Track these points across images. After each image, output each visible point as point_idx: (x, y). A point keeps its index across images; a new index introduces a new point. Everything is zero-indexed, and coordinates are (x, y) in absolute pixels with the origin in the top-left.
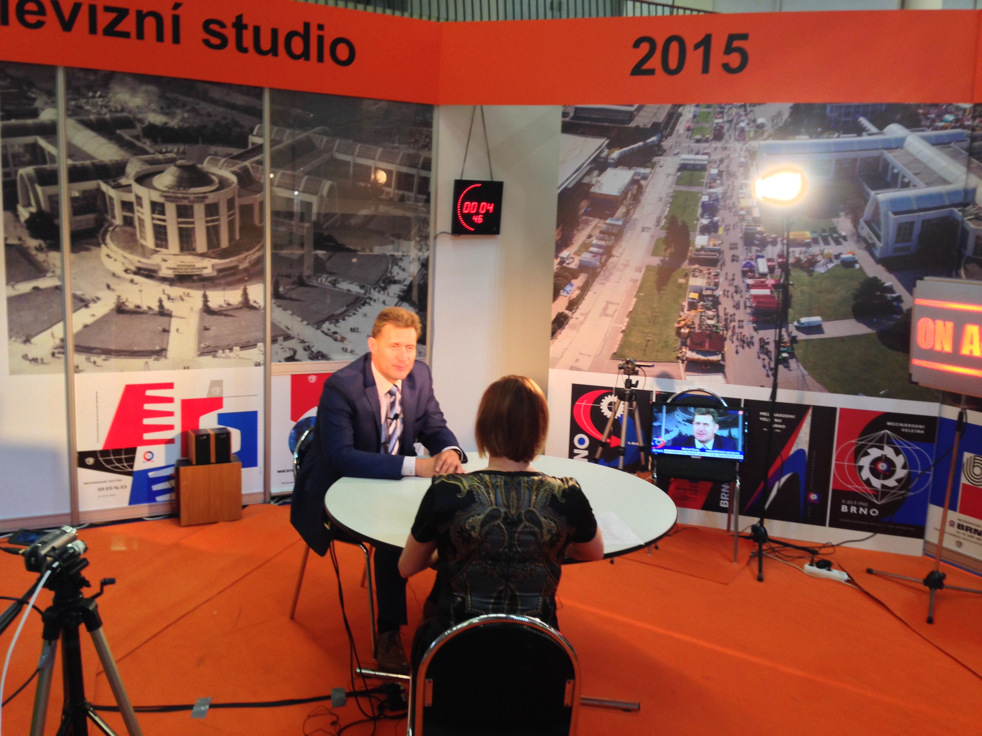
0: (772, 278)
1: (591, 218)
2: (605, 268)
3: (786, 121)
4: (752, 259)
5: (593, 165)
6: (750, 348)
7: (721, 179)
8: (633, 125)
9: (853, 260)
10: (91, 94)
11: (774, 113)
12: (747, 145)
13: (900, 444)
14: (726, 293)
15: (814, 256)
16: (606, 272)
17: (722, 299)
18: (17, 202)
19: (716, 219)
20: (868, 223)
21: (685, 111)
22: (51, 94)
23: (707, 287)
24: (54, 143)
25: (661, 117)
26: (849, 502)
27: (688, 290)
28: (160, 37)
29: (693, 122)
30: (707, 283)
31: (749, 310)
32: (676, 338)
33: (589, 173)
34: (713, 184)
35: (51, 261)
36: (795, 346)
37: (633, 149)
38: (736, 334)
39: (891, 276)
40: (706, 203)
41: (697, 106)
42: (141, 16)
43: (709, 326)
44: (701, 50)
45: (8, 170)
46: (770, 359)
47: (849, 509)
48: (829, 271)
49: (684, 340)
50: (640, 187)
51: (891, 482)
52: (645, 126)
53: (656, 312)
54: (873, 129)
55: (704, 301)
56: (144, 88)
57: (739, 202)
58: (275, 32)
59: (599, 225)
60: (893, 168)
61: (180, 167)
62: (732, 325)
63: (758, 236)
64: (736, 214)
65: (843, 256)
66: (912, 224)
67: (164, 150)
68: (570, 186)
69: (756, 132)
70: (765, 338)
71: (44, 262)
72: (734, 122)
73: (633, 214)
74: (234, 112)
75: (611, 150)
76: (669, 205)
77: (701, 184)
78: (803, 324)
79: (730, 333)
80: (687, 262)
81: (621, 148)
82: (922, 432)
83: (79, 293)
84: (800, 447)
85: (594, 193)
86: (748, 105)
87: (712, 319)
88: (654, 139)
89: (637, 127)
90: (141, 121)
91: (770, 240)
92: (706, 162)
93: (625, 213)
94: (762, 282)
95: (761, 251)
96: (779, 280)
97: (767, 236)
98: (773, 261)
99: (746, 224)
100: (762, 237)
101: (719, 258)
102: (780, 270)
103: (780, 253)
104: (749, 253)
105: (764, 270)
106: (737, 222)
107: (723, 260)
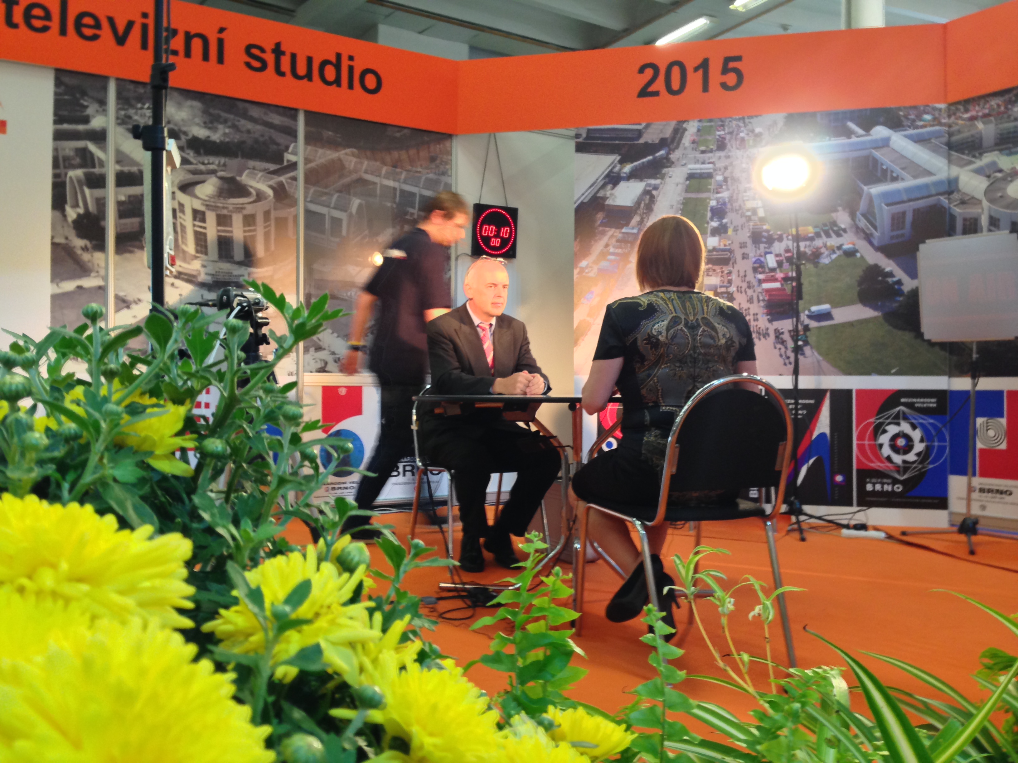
0: (781, 272)
1: (607, 229)
2: (623, 274)
3: (781, 129)
4: (761, 256)
5: (607, 180)
6: (766, 339)
7: (727, 185)
8: (641, 141)
9: (854, 250)
10: (139, 105)
11: (769, 123)
12: (747, 153)
13: (915, 419)
14: (739, 289)
15: (818, 249)
16: (625, 278)
17: (736, 295)
18: (65, 202)
19: (725, 221)
20: (864, 215)
21: (689, 126)
22: (103, 102)
23: (722, 284)
24: (104, 149)
25: (668, 133)
26: (874, 480)
28: (206, 57)
29: (697, 135)
30: (721, 281)
31: (762, 304)
33: (603, 187)
34: (719, 190)
35: (96, 262)
36: (808, 333)
37: (643, 163)
39: (891, 262)
40: (714, 208)
41: (700, 121)
42: (189, 37)
44: (700, 72)
45: (58, 171)
46: (786, 348)
47: (874, 486)
48: (832, 261)
50: (652, 197)
51: (911, 457)
52: (653, 141)
54: (860, 131)
56: (189, 103)
57: (745, 204)
58: (310, 60)
59: (615, 234)
60: (882, 164)
61: (221, 178)
63: (765, 234)
64: (743, 215)
65: (845, 247)
66: (904, 213)
67: (206, 162)
68: (586, 200)
69: (754, 141)
70: (780, 328)
71: (89, 261)
72: (735, 133)
74: (272, 131)
75: (623, 166)
77: (708, 191)
78: (814, 312)
81: (632, 162)
82: (935, 405)
83: (121, 294)
84: (821, 431)
85: (609, 205)
86: (746, 117)
88: (662, 152)
89: (646, 144)
90: (185, 133)
91: (776, 237)
92: (711, 171)
93: (639, 221)
94: (772, 276)
95: (769, 248)
96: (787, 273)
97: (773, 233)
98: (781, 256)
99: (753, 224)
100: (769, 235)
101: (731, 256)
102: (788, 264)
103: (786, 248)
104: (758, 251)
105: (773, 265)
106: (744, 223)
107: (734, 259)
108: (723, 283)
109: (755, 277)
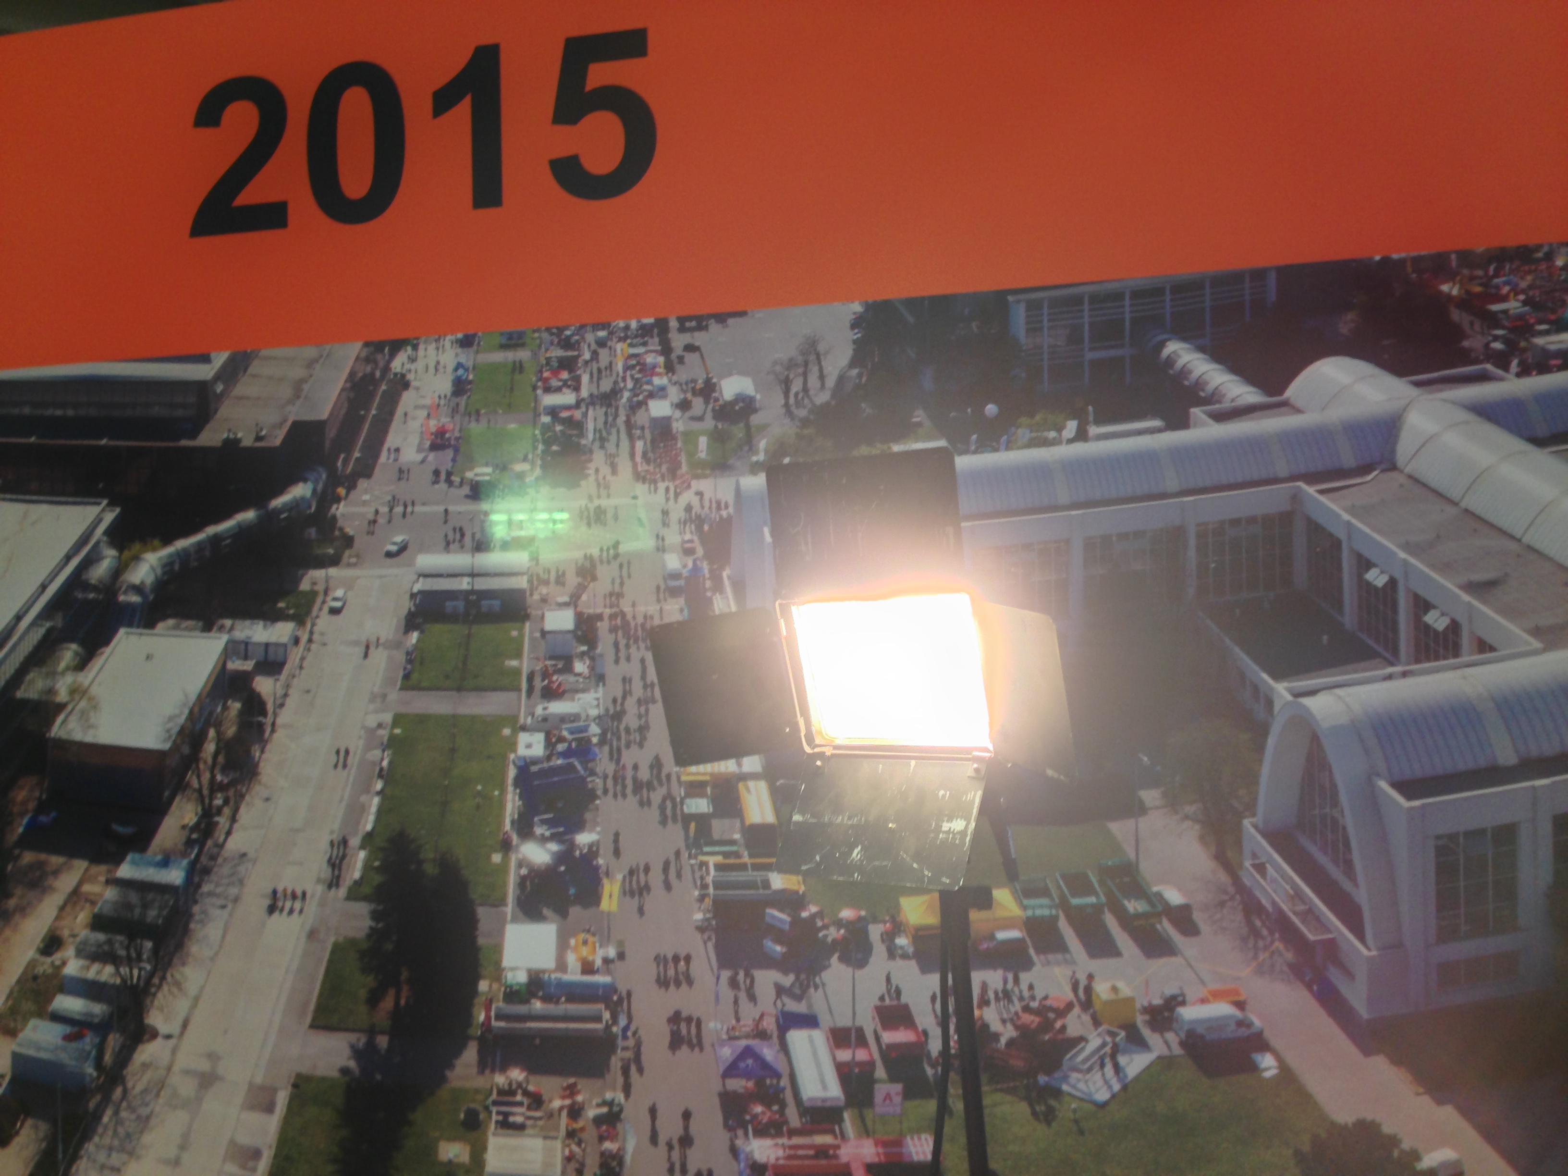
0: (865, 1131)
1: (56, 860)
2: (118, 1092)
3: (841, 379)
4: (762, 1035)
7: (591, 655)
8: (210, 438)
9: (1243, 1032)
11: (787, 351)
12: (688, 497)
15: (1049, 1015)
16: (124, 1114)
19: (584, 839)
20: (1283, 841)
21: (420, 365)
25: (325, 399)
29: (455, 410)
30: (569, 1159)
34: (558, 680)
37: (216, 539)
40: (534, 769)
41: (466, 342)
44: (463, 109)
48: (1130, 1091)
50: (254, 708)
52: (259, 438)
54: (1235, 389)
59: (87, 888)
60: (1364, 563)
63: (778, 916)
65: (1189, 1013)
66: (1503, 838)
69: (718, 438)
72: (625, 398)
73: (229, 833)
75: (127, 554)
76: (379, 785)
77: (507, 682)
80: (470, 1054)
81: (167, 541)
85: (64, 745)
86: (673, 324)
88: (300, 491)
89: (231, 444)
91: (833, 934)
92: (520, 583)
93: (195, 828)
94: (822, 1152)
95: (800, 992)
96: (898, 1143)
97: (820, 914)
98: (862, 1041)
99: (719, 859)
100: (796, 921)
101: (615, 1029)
102: (898, 1087)
103: (887, 1001)
104: (745, 1005)
105: (825, 1087)
106: (678, 854)
107: (631, 1043)
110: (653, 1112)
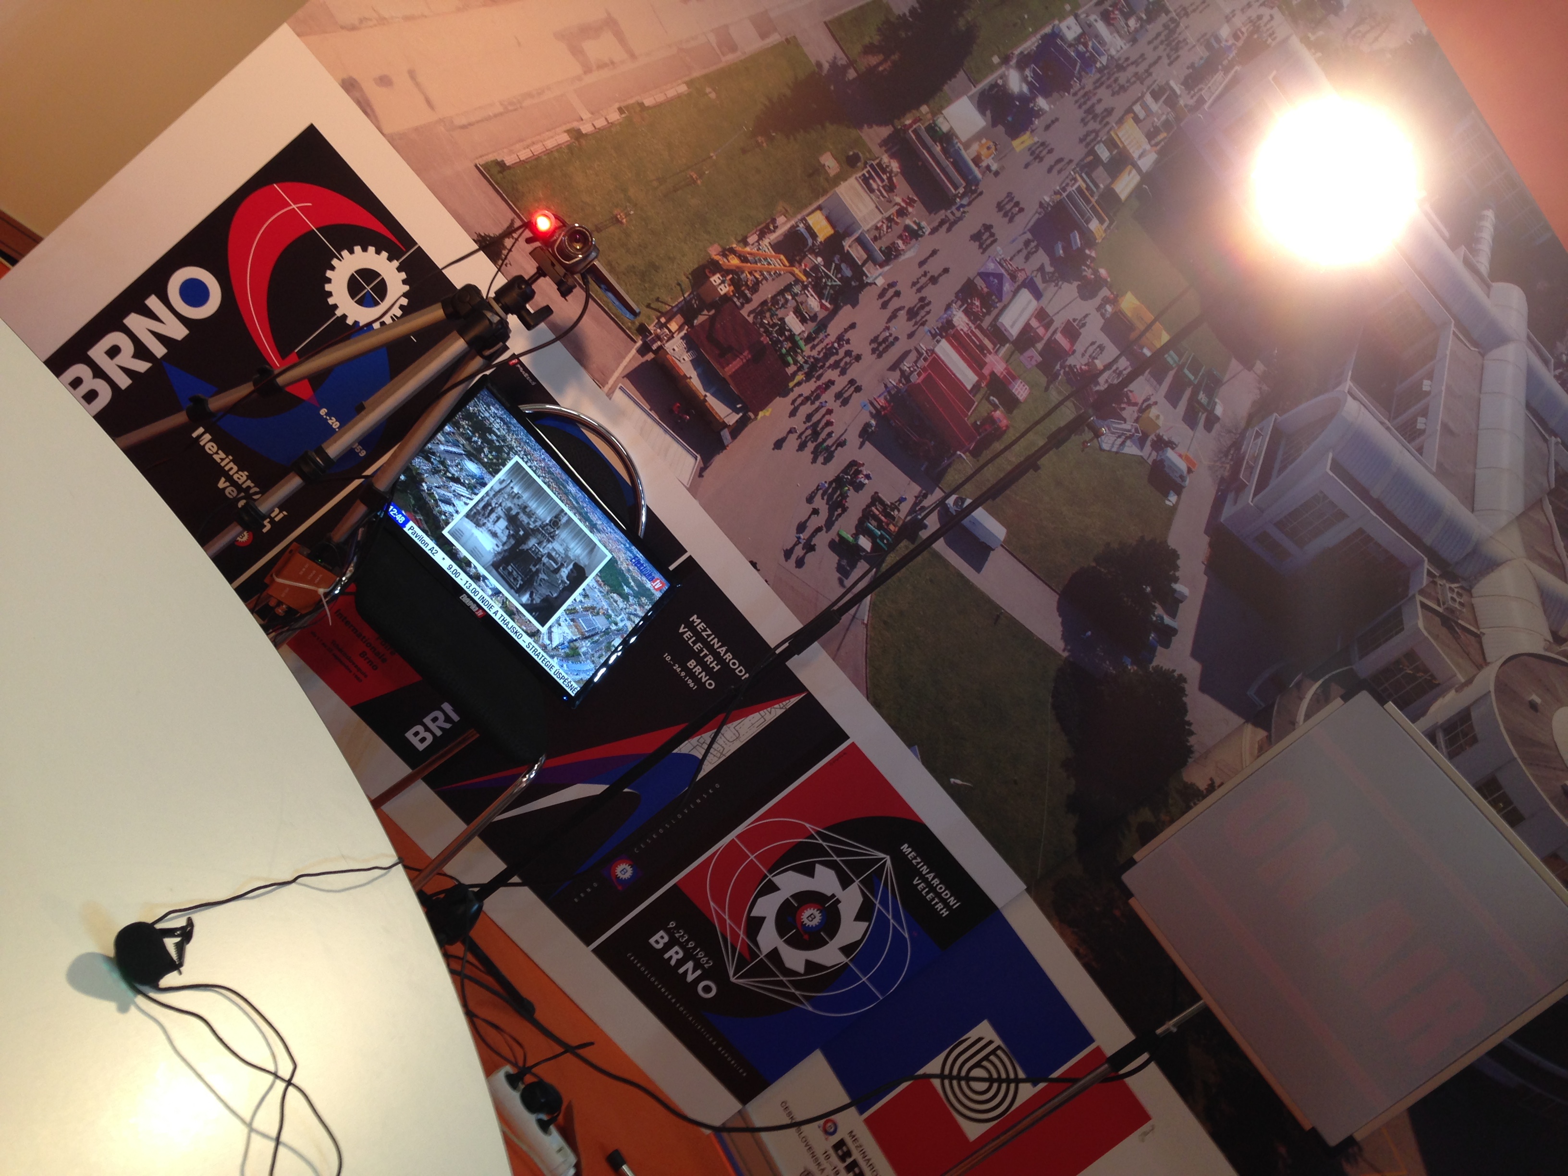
0: (1008, 359)
4: (1013, 277)
9: (1179, 480)
14: (890, 291)
15: (1125, 398)
17: (868, 298)
19: (1042, 103)
20: (1277, 435)
23: (868, 237)
26: (682, 935)
27: (821, 201)
30: (877, 228)
31: (893, 379)
32: (685, 282)
34: (1117, 15)
36: (903, 543)
38: (817, 404)
39: (1202, 581)
40: (1059, 41)
43: (782, 327)
46: (829, 524)
47: (668, 947)
48: (1118, 456)
49: (695, 304)
53: (701, 176)
54: (1484, 258)
55: (828, 265)
57: (1120, 121)
62: (831, 374)
63: (1077, 239)
64: (1088, 139)
65: (1170, 454)
66: (1338, 516)
70: (865, 469)
78: (965, 517)
79: (807, 389)
80: (885, 131)
82: (945, 913)
84: (700, 754)
87: (803, 320)
91: (1088, 273)
94: (982, 348)
95: (1047, 279)
96: (1014, 378)
97: (1093, 259)
98: (1047, 327)
99: (1084, 186)
100: (1081, 250)
101: (958, 200)
102: (1040, 359)
103: (1075, 324)
104: (1020, 259)
105: (1012, 326)
106: (1071, 161)
107: (958, 214)
108: (875, 239)
109: (948, 307)
110: (934, 252)
